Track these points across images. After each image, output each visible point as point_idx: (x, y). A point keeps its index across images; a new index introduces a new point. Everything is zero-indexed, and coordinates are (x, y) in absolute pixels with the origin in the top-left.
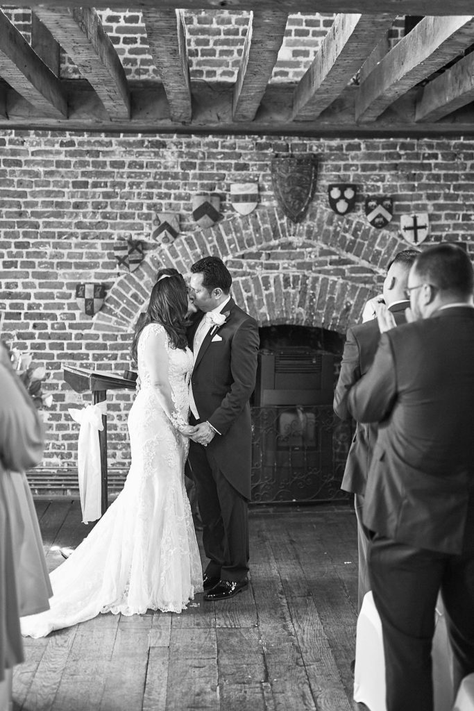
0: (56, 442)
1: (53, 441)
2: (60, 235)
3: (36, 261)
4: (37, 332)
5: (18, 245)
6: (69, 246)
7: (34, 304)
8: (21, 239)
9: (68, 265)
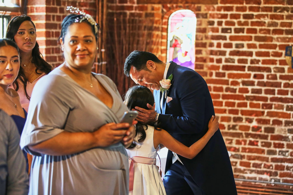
0: (267, 163)
1: (265, 162)
2: (276, 9)
3: (258, 28)
4: (256, 81)
5: (246, 17)
6: (282, 17)
7: (255, 60)
8: (247, 12)
9: (280, 32)
